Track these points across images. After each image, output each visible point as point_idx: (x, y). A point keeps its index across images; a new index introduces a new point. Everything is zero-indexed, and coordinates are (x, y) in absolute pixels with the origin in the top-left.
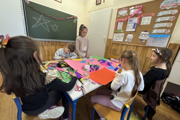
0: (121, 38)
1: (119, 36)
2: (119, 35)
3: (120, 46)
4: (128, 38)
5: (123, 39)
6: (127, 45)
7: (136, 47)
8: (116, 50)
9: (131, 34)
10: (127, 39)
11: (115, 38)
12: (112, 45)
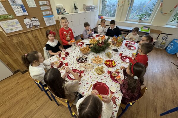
0: (16, 25)
2: (11, 23)
5: (20, 26)
9: (26, 19)
10: (27, 25)
11: (7, 28)
12: (9, 39)
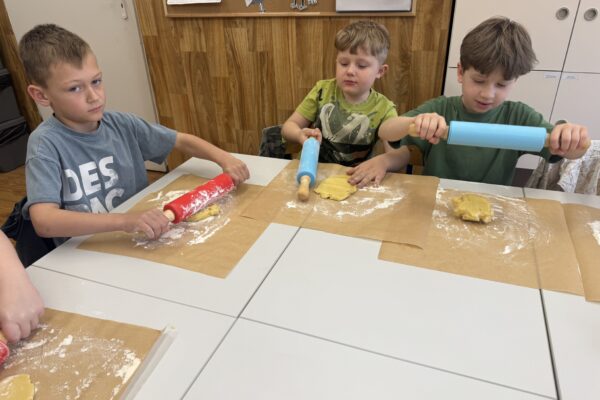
3: (218, 30)
6: (251, 22)
7: (294, 21)
8: (204, 54)
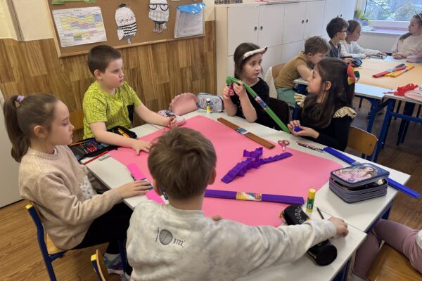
0: (93, 26)
1: (81, 21)
2: (83, 16)
4: (123, 24)
9: (124, 8)
10: (122, 27)
11: (67, 32)
12: (63, 68)
